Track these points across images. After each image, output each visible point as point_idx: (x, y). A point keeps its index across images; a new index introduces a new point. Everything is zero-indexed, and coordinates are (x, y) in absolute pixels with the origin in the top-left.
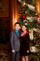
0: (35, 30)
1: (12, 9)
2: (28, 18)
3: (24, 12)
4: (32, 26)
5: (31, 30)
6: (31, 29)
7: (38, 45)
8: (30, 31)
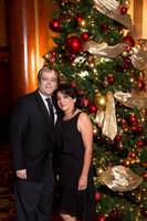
0: (124, 97)
1: (21, 13)
2: (92, 50)
3: (76, 25)
4: (111, 83)
5: (107, 100)
6: (105, 95)
7: (135, 158)
8: (102, 101)
